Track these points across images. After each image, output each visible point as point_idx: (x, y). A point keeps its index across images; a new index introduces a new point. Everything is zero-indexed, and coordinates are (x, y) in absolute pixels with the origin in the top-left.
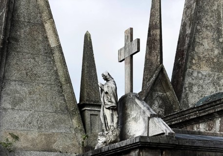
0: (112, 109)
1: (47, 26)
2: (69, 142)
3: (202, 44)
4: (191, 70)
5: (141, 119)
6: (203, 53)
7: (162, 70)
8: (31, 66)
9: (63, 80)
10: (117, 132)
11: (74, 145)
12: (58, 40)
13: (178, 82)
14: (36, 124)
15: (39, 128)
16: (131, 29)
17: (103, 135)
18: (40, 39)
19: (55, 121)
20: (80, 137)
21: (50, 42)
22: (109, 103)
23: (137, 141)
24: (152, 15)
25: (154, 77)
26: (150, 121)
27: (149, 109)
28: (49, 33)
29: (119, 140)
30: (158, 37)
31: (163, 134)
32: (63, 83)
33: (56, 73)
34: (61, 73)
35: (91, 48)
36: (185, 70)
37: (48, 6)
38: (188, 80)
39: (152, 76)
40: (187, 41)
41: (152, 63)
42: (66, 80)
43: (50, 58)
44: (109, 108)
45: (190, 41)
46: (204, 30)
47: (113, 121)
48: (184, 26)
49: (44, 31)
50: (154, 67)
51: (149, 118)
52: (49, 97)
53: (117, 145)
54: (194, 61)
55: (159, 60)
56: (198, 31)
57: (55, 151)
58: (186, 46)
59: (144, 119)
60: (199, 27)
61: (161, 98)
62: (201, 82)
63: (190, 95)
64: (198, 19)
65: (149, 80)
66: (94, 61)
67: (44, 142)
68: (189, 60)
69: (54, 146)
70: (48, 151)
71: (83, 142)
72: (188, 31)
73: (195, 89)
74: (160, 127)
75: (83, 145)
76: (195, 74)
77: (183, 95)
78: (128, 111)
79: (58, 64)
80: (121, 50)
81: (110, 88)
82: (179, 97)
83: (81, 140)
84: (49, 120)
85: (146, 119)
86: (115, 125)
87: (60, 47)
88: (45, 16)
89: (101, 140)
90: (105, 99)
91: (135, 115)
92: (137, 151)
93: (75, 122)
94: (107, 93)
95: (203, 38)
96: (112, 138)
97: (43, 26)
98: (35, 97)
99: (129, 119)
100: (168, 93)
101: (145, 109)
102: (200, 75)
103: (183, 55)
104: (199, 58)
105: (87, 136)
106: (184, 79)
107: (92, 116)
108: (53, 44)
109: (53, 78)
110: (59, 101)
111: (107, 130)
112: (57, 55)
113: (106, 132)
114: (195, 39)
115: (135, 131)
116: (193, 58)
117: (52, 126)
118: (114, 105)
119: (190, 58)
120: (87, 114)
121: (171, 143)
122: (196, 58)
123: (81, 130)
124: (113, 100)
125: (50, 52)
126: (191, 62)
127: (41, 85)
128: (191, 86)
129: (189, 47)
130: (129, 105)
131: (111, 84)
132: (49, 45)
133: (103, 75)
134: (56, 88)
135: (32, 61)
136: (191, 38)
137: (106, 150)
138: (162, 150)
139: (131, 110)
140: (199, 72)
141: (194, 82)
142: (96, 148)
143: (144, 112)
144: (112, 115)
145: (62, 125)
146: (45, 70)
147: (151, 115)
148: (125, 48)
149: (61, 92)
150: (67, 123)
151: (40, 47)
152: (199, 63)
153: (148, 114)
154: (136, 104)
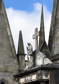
0: (31, 55)
1: (8, 29)
2: (13, 69)
3: (57, 33)
4: (54, 42)
5: (41, 59)
6: (58, 36)
7: (45, 42)
8: (2, 42)
9: (12, 46)
10: (33, 64)
11: (15, 70)
12: (11, 33)
13: (50, 46)
14: (2, 62)
15: (3, 63)
16: (37, 28)
17: (28, 65)
18: (5, 33)
19: (9, 61)
20: (17, 67)
21: (8, 34)
22: (30, 53)
23: (40, 66)
24: (41, 25)
25: (42, 45)
26: (44, 59)
27: (43, 55)
28: (8, 31)
29: (33, 66)
30: (43, 32)
31: (49, 64)
32: (12, 47)
33: (10, 44)
34: (11, 44)
35: (22, 35)
36: (52, 42)
37: (8, 23)
38: (53, 45)
39: (42, 44)
40: (52, 33)
41: (41, 40)
42: (13, 46)
43: (8, 39)
44: (30, 55)
45: (53, 33)
46: (58, 29)
47: (31, 60)
48: (51, 28)
49: (7, 30)
50: (42, 41)
51: (44, 58)
52: (7, 52)
53: (33, 68)
54: (55, 39)
55: (44, 39)
56: (56, 29)
57: (8, 72)
58: (52, 34)
59: (42, 59)
60: (56, 28)
61: (45, 52)
62: (58, 46)
63: (55, 51)
64: (55, 26)
65: (41, 46)
66: (22, 40)
67: (5, 69)
68: (53, 39)
69: (8, 70)
70: (6, 72)
71: (18, 69)
72: (53, 29)
73: (56, 48)
74: (48, 61)
75: (18, 70)
76: (56, 43)
77: (52, 51)
78: (36, 56)
79: (11, 41)
80: (34, 35)
81: (30, 48)
82: (51, 51)
83: (18, 68)
84: (7, 61)
85: (43, 58)
86: (32, 61)
87: (11, 35)
88: (7, 25)
89: (27, 67)
90: (29, 52)
91: (39, 57)
92: (40, 71)
93: (16, 61)
94: (29, 50)
95: (57, 31)
96: (31, 66)
97: (6, 29)
98: (2, 52)
99: (37, 59)
100: (47, 50)
101: (42, 55)
102: (57, 44)
103: (51, 37)
104: (57, 38)
105: (20, 66)
106: (52, 45)
107: (22, 59)
108: (9, 34)
109: (9, 46)
110: (10, 54)
111: (29, 63)
112: (10, 38)
113: (29, 64)
114: (55, 32)
115: (39, 63)
116: (55, 38)
117: (8, 63)
118: (31, 54)
119: (54, 38)
120: (20, 58)
121: (52, 67)
122: (56, 38)
123: (18, 64)
124: (31, 52)
125: (8, 37)
126: (54, 39)
127: (5, 48)
128: (55, 47)
129: (53, 34)
130: (36, 54)
131: (30, 46)
132: (8, 35)
133: (28, 44)
134: (10, 49)
135: (2, 40)
136: (54, 31)
137: (29, 70)
138: (49, 70)
139: (37, 55)
140: (57, 43)
141: (55, 46)
142: (25, 70)
143: (42, 56)
144: (31, 57)
145: (11, 62)
146: (6, 43)
147: (44, 57)
148: (35, 34)
149: (11, 51)
150: (13, 61)
151: (5, 35)
152: (57, 40)
153: (43, 57)
154: (39, 53)
